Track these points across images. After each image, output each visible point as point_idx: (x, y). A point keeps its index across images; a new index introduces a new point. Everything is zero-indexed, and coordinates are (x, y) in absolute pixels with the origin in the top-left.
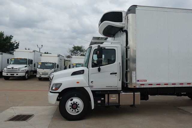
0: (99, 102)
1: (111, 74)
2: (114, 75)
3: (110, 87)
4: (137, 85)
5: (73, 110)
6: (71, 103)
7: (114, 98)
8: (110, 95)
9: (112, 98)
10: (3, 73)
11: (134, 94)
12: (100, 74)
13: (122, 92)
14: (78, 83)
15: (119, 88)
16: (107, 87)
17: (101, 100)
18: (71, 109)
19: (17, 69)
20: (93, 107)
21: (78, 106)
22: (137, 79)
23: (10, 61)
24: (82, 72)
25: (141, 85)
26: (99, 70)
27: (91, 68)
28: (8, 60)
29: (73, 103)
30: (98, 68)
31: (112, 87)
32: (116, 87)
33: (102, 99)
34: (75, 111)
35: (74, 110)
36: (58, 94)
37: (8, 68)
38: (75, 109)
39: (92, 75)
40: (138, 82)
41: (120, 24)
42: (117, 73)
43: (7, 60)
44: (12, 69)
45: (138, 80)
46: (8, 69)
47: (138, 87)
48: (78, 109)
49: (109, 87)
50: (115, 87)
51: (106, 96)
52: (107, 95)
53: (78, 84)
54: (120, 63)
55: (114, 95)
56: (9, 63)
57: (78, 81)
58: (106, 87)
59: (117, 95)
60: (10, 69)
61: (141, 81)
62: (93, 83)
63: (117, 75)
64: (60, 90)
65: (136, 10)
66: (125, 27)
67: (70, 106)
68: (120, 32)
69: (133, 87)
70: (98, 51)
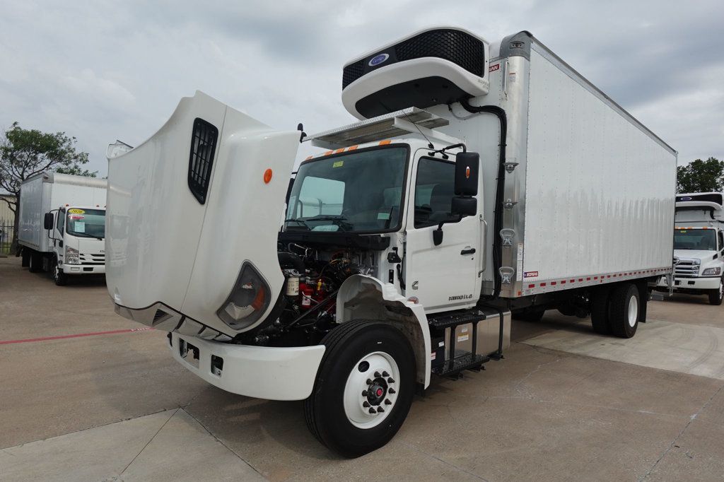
1: (464, 253)
2: (469, 257)
3: (454, 302)
6: (368, 382)
7: (463, 338)
8: (457, 328)
9: (460, 339)
12: (438, 253)
13: (480, 313)
16: (450, 302)
17: (438, 351)
18: (365, 405)
21: (389, 386)
22: (525, 271)
25: (529, 286)
26: (438, 238)
27: (411, 230)
29: (372, 378)
30: (435, 232)
31: (462, 300)
32: (471, 296)
33: (440, 344)
35: (375, 408)
38: (379, 401)
39: (414, 256)
40: (526, 279)
41: (479, 81)
42: (475, 251)
45: (526, 273)
52: (450, 329)
54: (481, 216)
55: (464, 328)
58: (450, 299)
59: (472, 325)
61: (531, 274)
62: (417, 288)
63: (474, 255)
65: (531, 49)
66: (486, 94)
67: (364, 394)
68: (450, 109)
69: (516, 295)
70: (468, 168)
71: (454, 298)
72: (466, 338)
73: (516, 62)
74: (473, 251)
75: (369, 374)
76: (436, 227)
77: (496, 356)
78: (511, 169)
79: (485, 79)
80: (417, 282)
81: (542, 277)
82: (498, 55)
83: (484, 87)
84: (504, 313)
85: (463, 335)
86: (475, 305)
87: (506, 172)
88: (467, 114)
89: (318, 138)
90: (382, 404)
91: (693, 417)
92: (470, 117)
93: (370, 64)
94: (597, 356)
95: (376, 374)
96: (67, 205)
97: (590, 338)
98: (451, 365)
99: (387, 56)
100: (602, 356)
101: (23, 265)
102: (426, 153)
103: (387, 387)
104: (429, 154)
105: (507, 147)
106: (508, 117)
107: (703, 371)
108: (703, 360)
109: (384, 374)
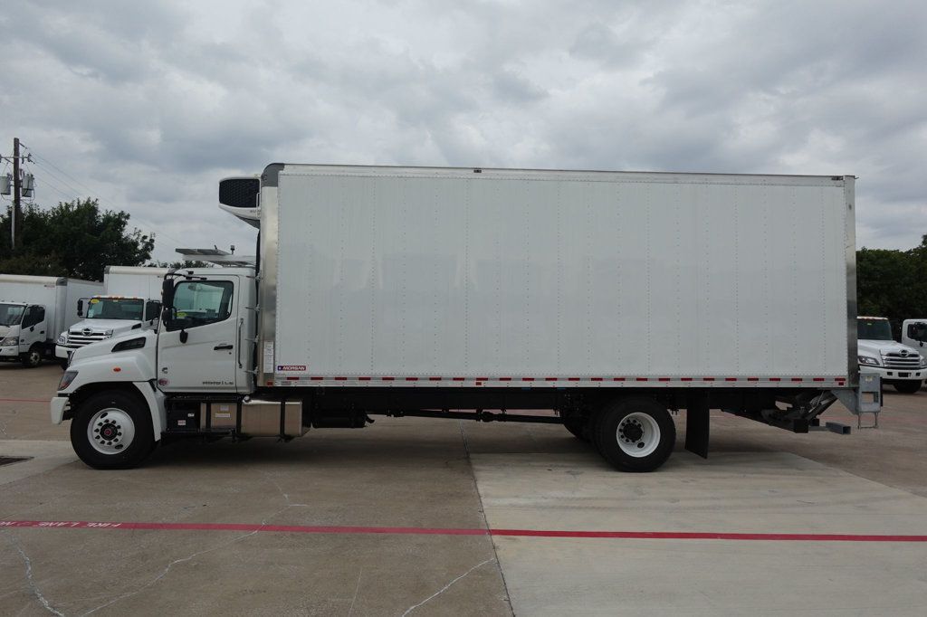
0: (182, 423)
1: (216, 348)
2: (227, 352)
3: (210, 385)
4: (278, 378)
5: (103, 442)
6: (101, 424)
7: (223, 415)
8: (213, 406)
9: (218, 415)
10: (57, 347)
11: (283, 407)
12: (185, 348)
13: (247, 397)
14: (117, 370)
15: (241, 388)
16: (205, 385)
17: (188, 420)
18: (98, 437)
19: (102, 334)
20: (158, 437)
21: (119, 431)
22: (278, 364)
23: (85, 306)
24: (138, 344)
25: (288, 378)
26: (184, 338)
27: (163, 332)
28: (80, 304)
29: (105, 423)
30: (181, 334)
31: (220, 385)
32: (231, 383)
33: (190, 415)
34: (110, 443)
35: (107, 442)
36: (67, 398)
37: (72, 330)
38: (110, 438)
39: (165, 350)
40: (282, 372)
41: (251, 211)
42: (234, 347)
43: (76, 305)
44: (87, 334)
45: (282, 367)
46: (73, 333)
47: (278, 384)
48: (116, 440)
49: (211, 383)
50: (229, 386)
51: (203, 408)
52: (205, 405)
53: (117, 373)
54: (242, 319)
55: (225, 408)
56: (84, 315)
57: (119, 367)
58: (203, 383)
59: (235, 407)
60: (80, 334)
61: (291, 368)
62: (166, 373)
63: (233, 351)
64: (71, 389)
65: (280, 176)
67: (98, 431)
69: (265, 385)
72: (228, 415)
73: (263, 191)
74: (231, 347)
78: (260, 279)
80: (166, 369)
81: (311, 371)
84: (286, 403)
85: (222, 413)
90: (113, 441)
109: (114, 422)
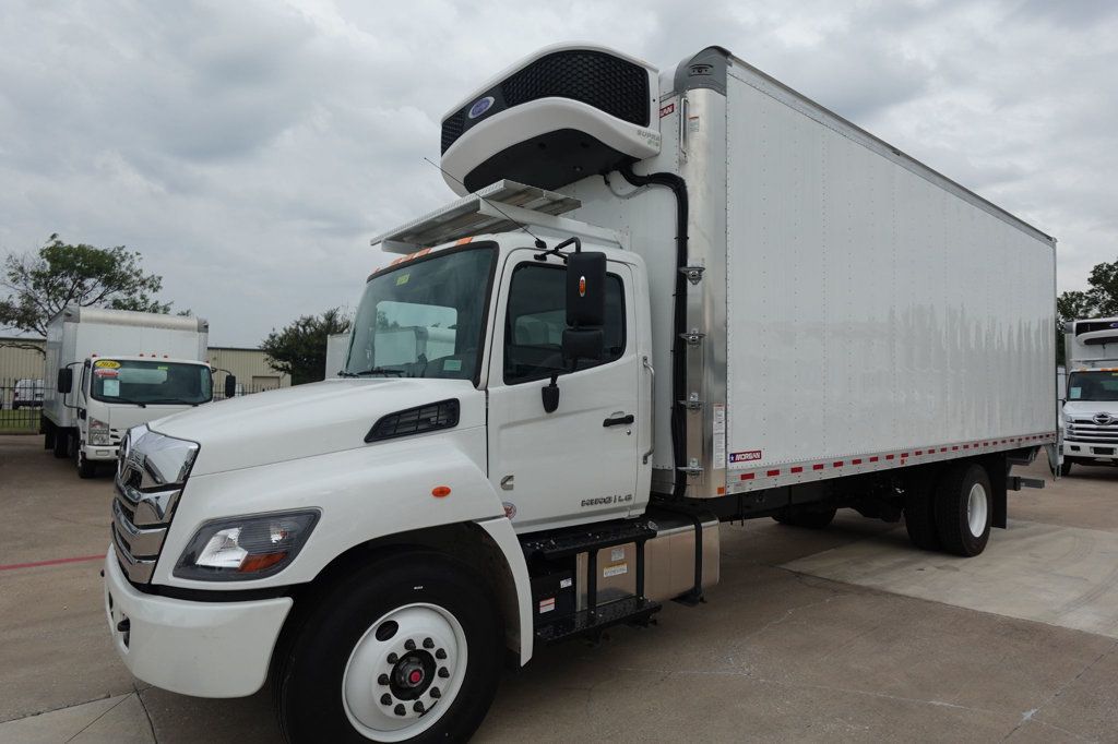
0: (547, 606)
1: (608, 423)
2: (622, 429)
3: (598, 507)
4: (731, 478)
5: (400, 710)
6: (391, 658)
8: (601, 553)
9: (608, 572)
11: (699, 531)
12: (554, 425)
13: (652, 525)
16: (586, 508)
17: (560, 595)
18: (386, 700)
20: (526, 654)
21: (440, 664)
22: (730, 451)
24: (445, 415)
25: (743, 477)
26: (551, 400)
27: (499, 389)
29: (401, 652)
30: (544, 390)
31: (611, 505)
32: (629, 498)
33: (563, 584)
34: (418, 708)
35: (409, 705)
36: (286, 603)
38: (415, 693)
39: (504, 432)
40: (735, 465)
42: (635, 419)
45: (734, 455)
47: (731, 490)
48: (435, 691)
49: (596, 502)
50: (625, 503)
51: (582, 560)
52: (586, 554)
54: (645, 359)
55: (618, 553)
57: (443, 484)
58: (583, 503)
59: (633, 548)
61: (744, 457)
62: (511, 487)
63: (633, 427)
64: (304, 568)
65: (728, 76)
66: (657, 155)
67: (382, 680)
68: (607, 183)
69: (715, 494)
70: (583, 278)
71: (591, 502)
72: (622, 570)
73: (699, 98)
74: (629, 420)
75: (395, 644)
76: (547, 381)
77: (690, 598)
78: (697, 278)
79: (652, 129)
80: (510, 478)
81: (770, 459)
82: (672, 89)
83: (650, 142)
84: (703, 524)
85: (615, 567)
86: (643, 511)
87: (689, 283)
88: (632, 188)
89: (393, 239)
90: (425, 698)
91: (1028, 715)
92: (634, 194)
93: (471, 116)
94: (901, 592)
95: (409, 644)
96: (94, 356)
97: (902, 557)
98: (591, 619)
99: (491, 100)
100: (912, 590)
101: (47, 447)
102: (529, 256)
103: (434, 666)
104: (536, 257)
105: (689, 241)
106: (689, 190)
107: (1083, 620)
108: (1090, 598)
109: (428, 643)
